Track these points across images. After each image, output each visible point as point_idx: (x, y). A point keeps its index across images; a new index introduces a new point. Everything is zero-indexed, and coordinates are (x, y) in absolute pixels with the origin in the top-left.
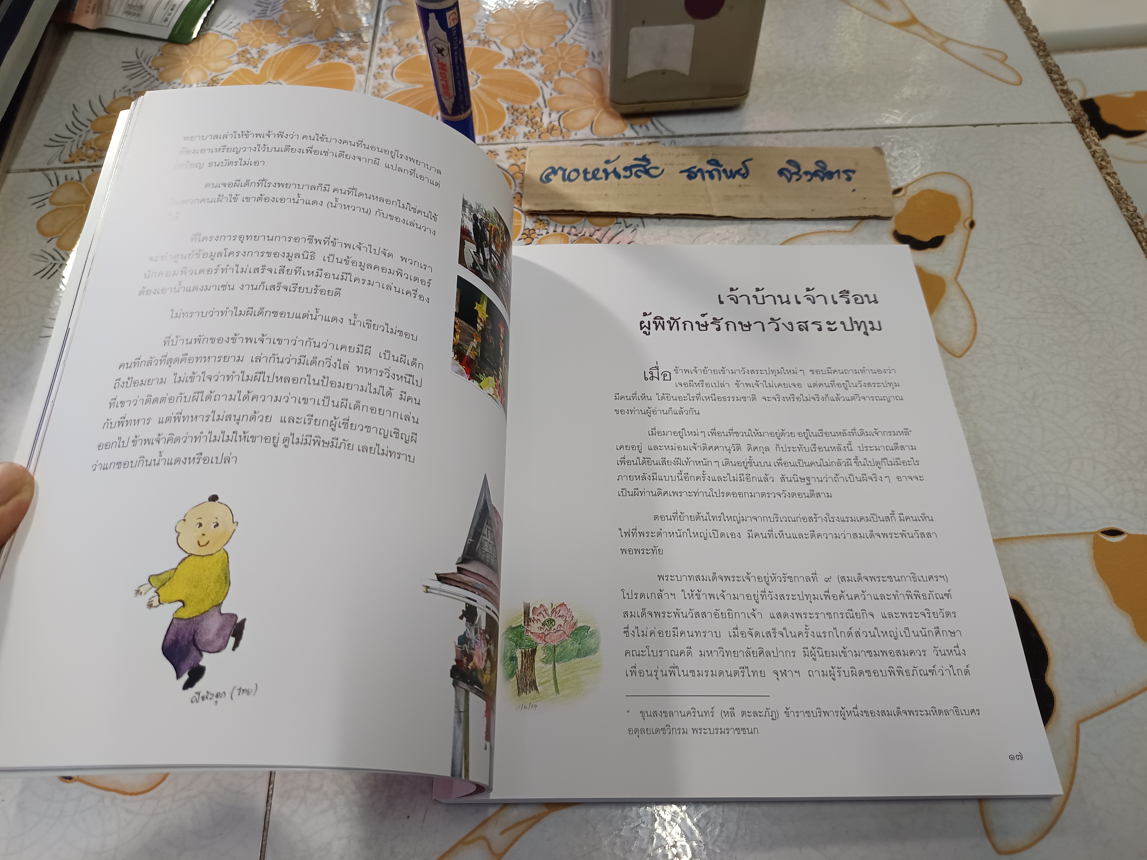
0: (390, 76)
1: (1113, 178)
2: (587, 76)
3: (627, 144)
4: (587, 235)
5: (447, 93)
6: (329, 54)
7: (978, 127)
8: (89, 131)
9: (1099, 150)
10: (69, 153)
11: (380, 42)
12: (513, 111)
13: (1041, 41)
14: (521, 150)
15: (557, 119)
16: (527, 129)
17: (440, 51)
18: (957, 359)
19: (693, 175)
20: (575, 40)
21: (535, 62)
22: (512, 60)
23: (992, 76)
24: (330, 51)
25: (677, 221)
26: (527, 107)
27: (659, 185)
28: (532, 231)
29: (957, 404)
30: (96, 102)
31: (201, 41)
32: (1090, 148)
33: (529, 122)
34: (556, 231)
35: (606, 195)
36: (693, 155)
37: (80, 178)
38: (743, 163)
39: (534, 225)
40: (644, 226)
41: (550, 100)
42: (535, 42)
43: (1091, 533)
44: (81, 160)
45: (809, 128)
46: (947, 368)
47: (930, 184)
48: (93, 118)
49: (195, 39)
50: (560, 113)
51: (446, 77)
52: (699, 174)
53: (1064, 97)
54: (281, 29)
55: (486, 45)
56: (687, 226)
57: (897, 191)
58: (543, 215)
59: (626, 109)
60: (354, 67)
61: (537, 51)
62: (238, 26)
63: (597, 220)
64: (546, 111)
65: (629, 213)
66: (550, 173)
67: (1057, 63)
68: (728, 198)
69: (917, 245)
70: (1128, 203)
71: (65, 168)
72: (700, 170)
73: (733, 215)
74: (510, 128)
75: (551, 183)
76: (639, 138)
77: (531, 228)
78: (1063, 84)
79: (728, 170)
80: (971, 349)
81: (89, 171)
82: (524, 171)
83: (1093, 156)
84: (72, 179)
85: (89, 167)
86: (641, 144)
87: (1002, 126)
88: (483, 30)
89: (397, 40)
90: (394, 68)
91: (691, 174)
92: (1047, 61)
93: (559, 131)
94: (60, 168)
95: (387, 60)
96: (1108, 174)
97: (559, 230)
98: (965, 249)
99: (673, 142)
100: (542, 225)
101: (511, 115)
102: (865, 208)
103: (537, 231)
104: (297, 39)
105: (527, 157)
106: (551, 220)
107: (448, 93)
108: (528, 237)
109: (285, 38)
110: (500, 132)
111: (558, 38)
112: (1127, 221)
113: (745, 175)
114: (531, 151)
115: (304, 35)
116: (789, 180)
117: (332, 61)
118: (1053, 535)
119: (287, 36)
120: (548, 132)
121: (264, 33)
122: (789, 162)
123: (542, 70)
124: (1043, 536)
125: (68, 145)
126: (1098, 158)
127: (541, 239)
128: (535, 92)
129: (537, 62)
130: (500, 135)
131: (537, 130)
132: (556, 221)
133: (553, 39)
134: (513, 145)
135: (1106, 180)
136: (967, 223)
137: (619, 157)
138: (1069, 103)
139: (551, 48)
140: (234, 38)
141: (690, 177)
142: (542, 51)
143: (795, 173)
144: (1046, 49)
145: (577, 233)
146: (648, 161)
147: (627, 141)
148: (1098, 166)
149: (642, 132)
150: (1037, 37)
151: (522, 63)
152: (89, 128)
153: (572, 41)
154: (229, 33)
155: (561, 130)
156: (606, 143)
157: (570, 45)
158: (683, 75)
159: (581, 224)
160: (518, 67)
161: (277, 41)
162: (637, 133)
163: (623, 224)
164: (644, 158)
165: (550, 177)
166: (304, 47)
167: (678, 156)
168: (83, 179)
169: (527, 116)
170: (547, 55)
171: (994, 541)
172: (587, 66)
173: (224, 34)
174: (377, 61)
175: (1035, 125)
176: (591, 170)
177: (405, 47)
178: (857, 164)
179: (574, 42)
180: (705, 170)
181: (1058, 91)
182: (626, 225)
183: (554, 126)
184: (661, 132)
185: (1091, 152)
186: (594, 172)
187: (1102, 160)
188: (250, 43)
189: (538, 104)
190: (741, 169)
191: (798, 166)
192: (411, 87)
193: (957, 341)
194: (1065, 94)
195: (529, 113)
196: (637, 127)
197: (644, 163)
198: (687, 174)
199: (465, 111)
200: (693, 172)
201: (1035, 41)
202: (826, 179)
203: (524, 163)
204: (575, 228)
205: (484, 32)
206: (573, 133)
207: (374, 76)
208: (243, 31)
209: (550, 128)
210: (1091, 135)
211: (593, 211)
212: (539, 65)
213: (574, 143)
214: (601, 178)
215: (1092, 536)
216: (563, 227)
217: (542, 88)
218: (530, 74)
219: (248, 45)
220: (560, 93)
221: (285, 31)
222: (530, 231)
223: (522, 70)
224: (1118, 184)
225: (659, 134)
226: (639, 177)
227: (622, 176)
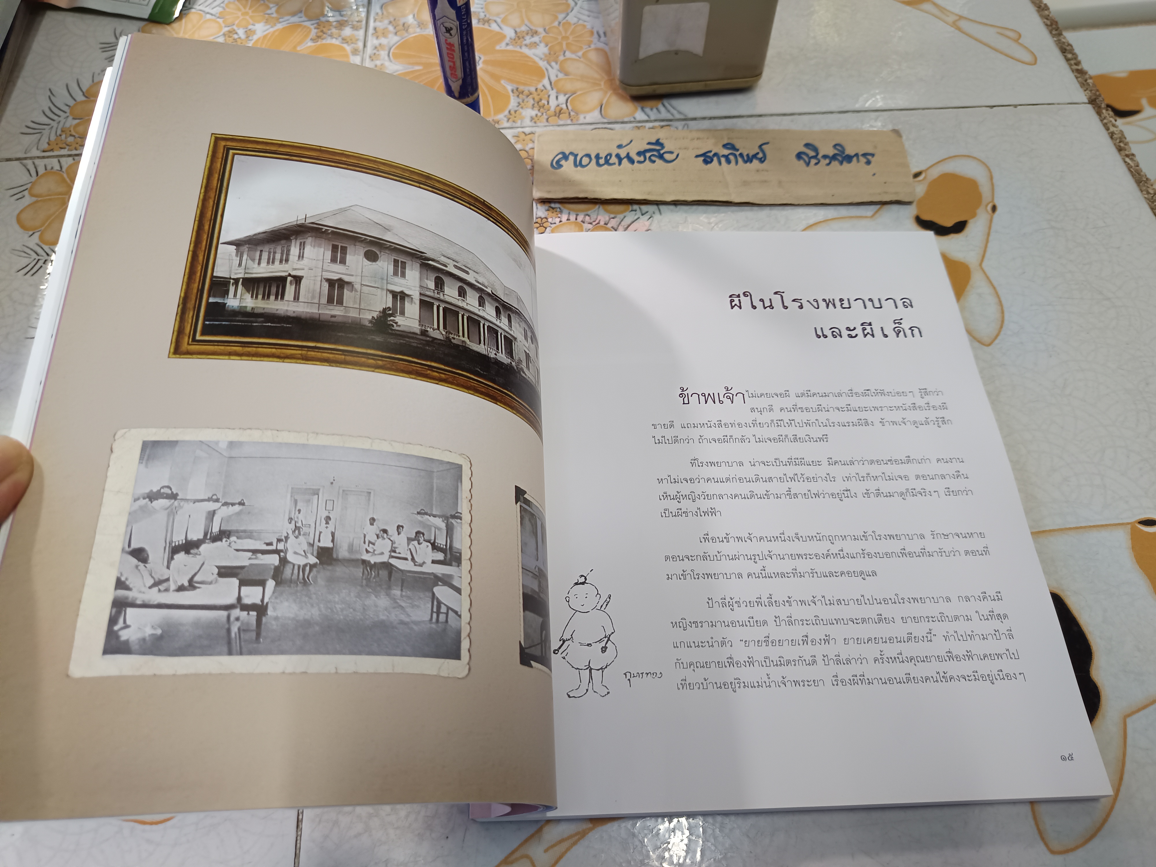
0: (386, 58)
1: (1132, 159)
2: (593, 56)
3: (638, 128)
4: (602, 223)
5: (454, 75)
6: (321, 34)
7: (995, 108)
8: (68, 117)
9: (1117, 131)
10: (47, 140)
11: (375, 21)
12: (518, 94)
13: (1053, 20)
14: (529, 134)
15: (564, 102)
16: (533, 113)
17: (448, 30)
18: (986, 348)
19: (709, 160)
20: (579, 19)
21: (538, 42)
22: (515, 40)
23: (1007, 55)
24: (322, 31)
25: (694, 207)
26: (533, 89)
27: (674, 170)
28: (544, 220)
29: (989, 394)
30: (74, 87)
31: (184, 21)
32: (1108, 129)
33: (536, 105)
34: (569, 220)
35: (620, 181)
36: (708, 139)
37: (61, 167)
38: (760, 147)
39: (546, 213)
40: (661, 214)
41: (556, 82)
42: (538, 20)
43: (1128, 524)
44: (61, 148)
45: (824, 110)
46: (977, 358)
47: (950, 167)
48: (71, 103)
49: (177, 18)
50: (567, 96)
51: (453, 58)
52: (715, 159)
53: (1079, 77)
54: (269, 8)
55: (486, 24)
56: (705, 213)
57: (917, 175)
58: (555, 202)
59: (636, 91)
60: (348, 48)
61: (540, 30)
62: (222, 5)
63: (612, 207)
64: (553, 94)
65: (645, 200)
66: (561, 158)
67: (1071, 42)
68: (745, 183)
69: (941, 231)
70: (1148, 185)
71: (44, 157)
72: (716, 154)
73: (751, 202)
74: (516, 112)
75: (562, 169)
76: (651, 121)
77: (543, 216)
78: (1078, 63)
79: (745, 154)
80: (1000, 338)
81: (70, 159)
82: (533, 156)
83: (1112, 137)
84: (52, 168)
85: (70, 156)
86: (653, 128)
87: (1019, 107)
88: (482, 8)
89: (392, 19)
90: (390, 49)
91: (707, 158)
92: (1060, 40)
93: (567, 114)
94: (38, 157)
95: (383, 41)
96: (1127, 156)
97: (573, 218)
98: (989, 234)
99: (686, 127)
100: (555, 213)
101: (516, 98)
102: (886, 193)
103: (550, 220)
104: (286, 18)
105: (536, 142)
106: (564, 207)
107: (456, 75)
108: (540, 226)
109: (273, 18)
110: (505, 116)
111: (561, 16)
112: (1148, 204)
113: (763, 159)
114: (539, 136)
115: (294, 14)
116: (808, 164)
117: (324, 42)
118: (1090, 527)
119: (275, 15)
120: (555, 115)
121: (250, 11)
122: (807, 145)
123: (546, 50)
124: (1081, 528)
125: (46, 133)
126: (1116, 140)
127: (556, 227)
128: (540, 73)
129: (540, 42)
130: (506, 119)
131: (544, 114)
132: (569, 209)
133: (556, 17)
134: (520, 130)
135: (1125, 162)
136: (989, 208)
137: (631, 141)
138: (1085, 83)
139: (554, 27)
140: (219, 18)
141: (706, 162)
142: (545, 30)
143: (813, 157)
144: (1058, 28)
145: (591, 221)
146: (662, 145)
147: (639, 125)
148: (1117, 148)
149: (653, 115)
150: (1049, 15)
151: (525, 42)
152: (68, 114)
153: (575, 20)
154: (213, 11)
155: (569, 113)
156: (617, 126)
157: (574, 24)
158: (696, 55)
159: (595, 211)
160: (521, 47)
161: (265, 21)
162: (648, 116)
163: (638, 212)
164: (658, 143)
165: (561, 163)
166: (295, 27)
167: (693, 139)
168: (64, 169)
169: (534, 99)
170: (551, 35)
171: (1032, 533)
172: (593, 46)
173: (208, 13)
174: (372, 41)
175: (1052, 106)
176: (603, 155)
177: (401, 27)
178: (875, 147)
179: (578, 21)
180: (721, 154)
181: (1073, 71)
182: (641, 212)
183: (562, 109)
184: (673, 115)
185: (1109, 133)
186: (606, 157)
187: (1120, 142)
188: (236, 22)
189: (543, 86)
190: (758, 153)
191: (816, 150)
192: (411, 68)
193: (986, 330)
194: (1080, 73)
195: (535, 95)
196: (648, 110)
197: (658, 148)
198: (702, 158)
199: (472, 94)
200: (709, 157)
201: (1047, 19)
202: (845, 163)
203: (533, 148)
204: (589, 216)
205: (483, 10)
206: (581, 117)
207: (370, 57)
208: (228, 10)
209: (558, 112)
210: (1108, 116)
211: (608, 198)
212: (542, 45)
213: (583, 127)
214: (614, 164)
215: (1129, 526)
216: (577, 215)
217: (547, 70)
218: (534, 55)
219: (234, 25)
220: (566, 74)
221: (273, 10)
222: (542, 219)
223: (525, 50)
224: (1138, 166)
225: (671, 117)
226: (654, 162)
227: (636, 161)
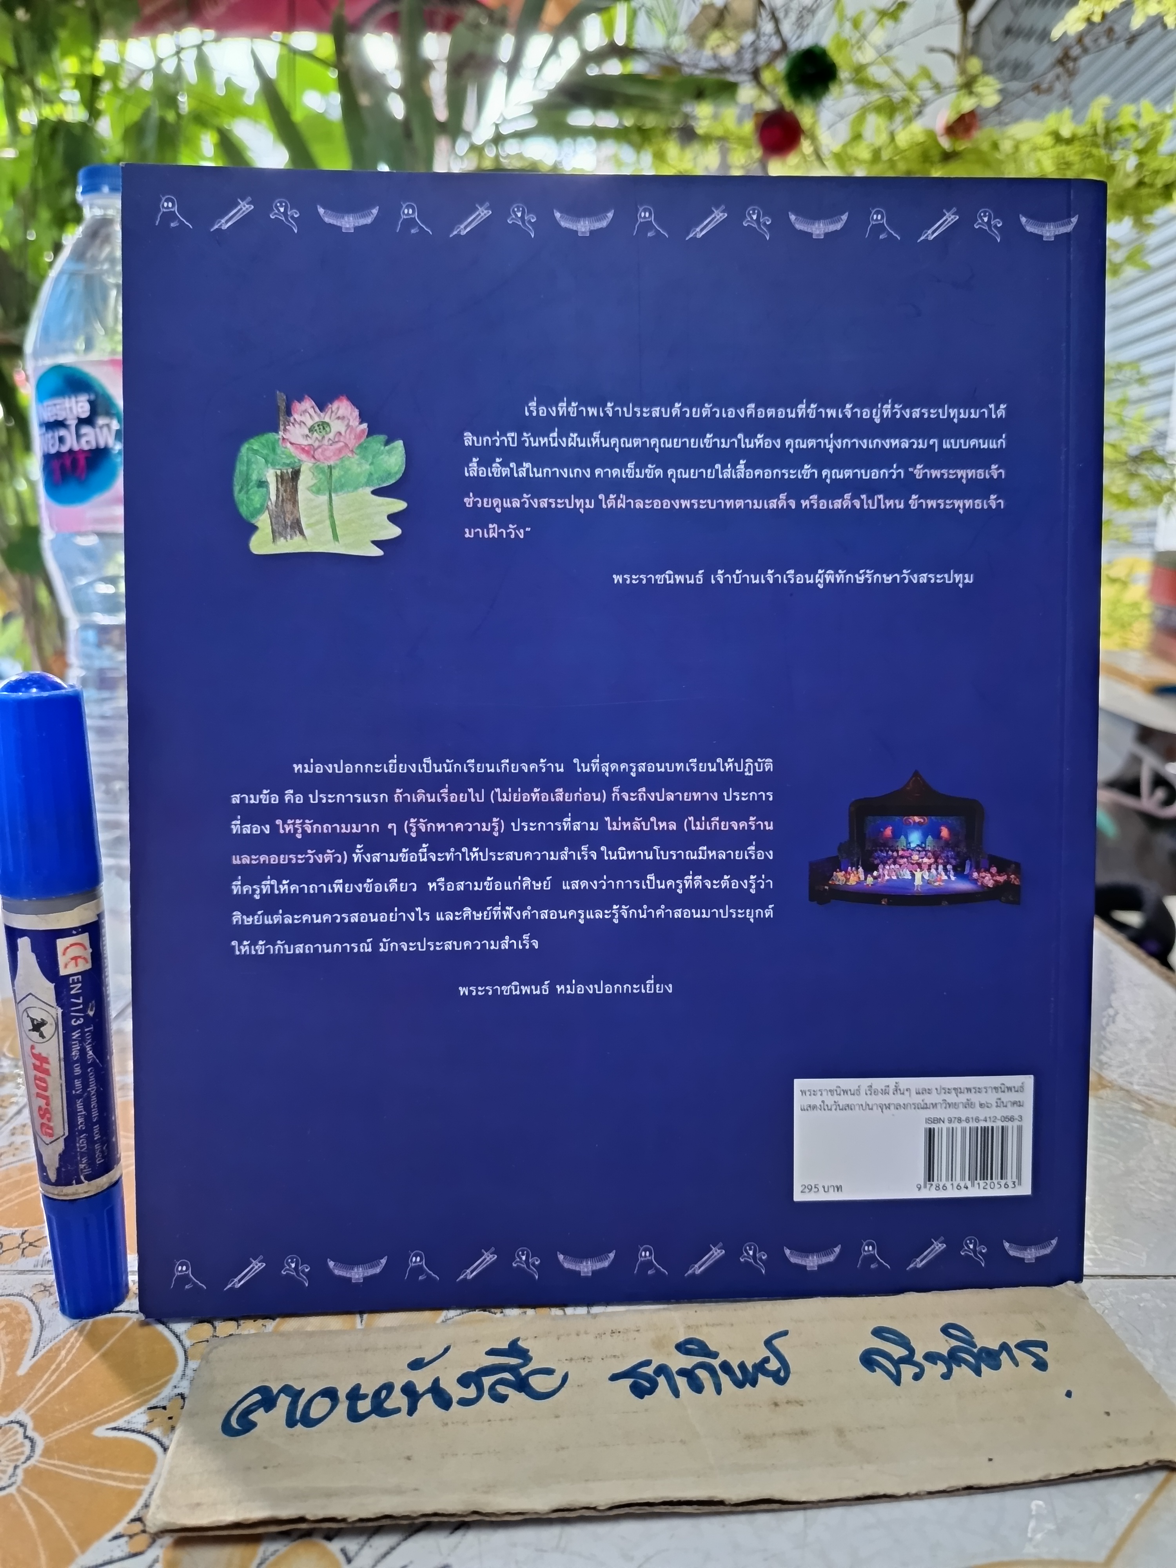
19: (647, 1386)
25: (620, 1527)
27: (556, 1417)
36: (637, 1332)
38: (768, 1343)
52: (662, 1380)
66: (255, 1404)
68: (752, 1442)
72: (662, 1370)
75: (252, 1433)
79: (735, 1365)
91: (640, 1381)
113: (782, 1374)
116: (897, 1380)
122: (879, 1333)
137: (447, 1350)
141: (639, 1391)
143: (904, 1361)
146: (524, 1355)
164: (514, 1349)
165: (252, 1417)
167: (600, 1335)
176: (368, 1389)
180: (674, 1369)
186: (377, 1393)
190: (766, 1360)
191: (903, 1341)
197: (514, 1361)
198: (630, 1381)
200: (646, 1377)
202: (984, 1369)
214: (397, 1410)
226: (502, 1399)
227: (455, 1400)
